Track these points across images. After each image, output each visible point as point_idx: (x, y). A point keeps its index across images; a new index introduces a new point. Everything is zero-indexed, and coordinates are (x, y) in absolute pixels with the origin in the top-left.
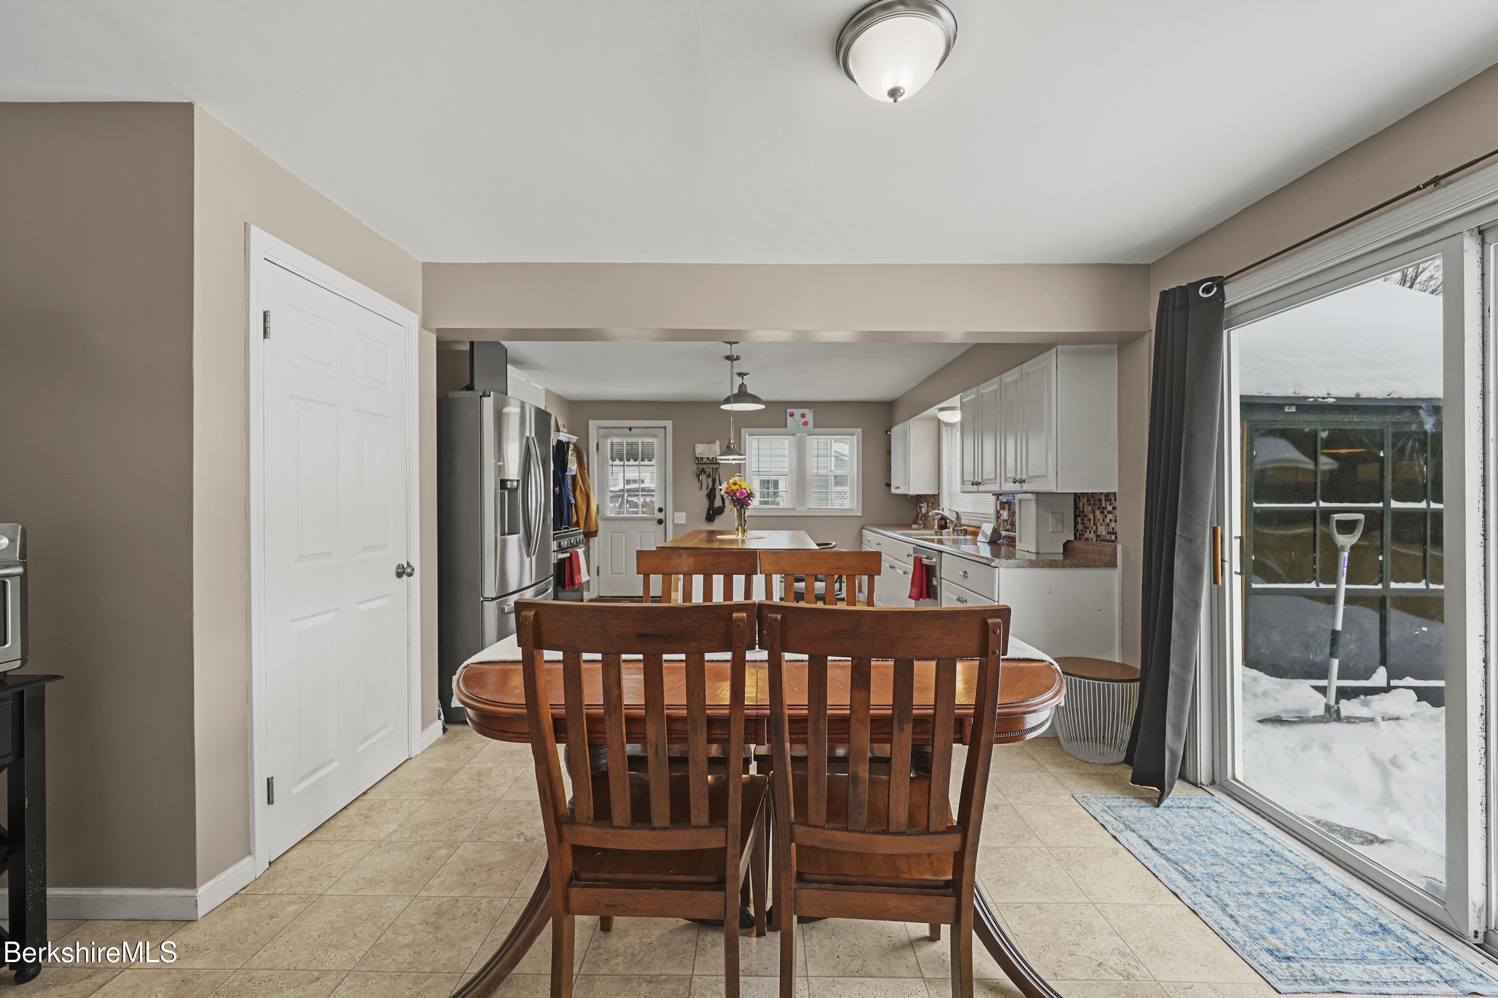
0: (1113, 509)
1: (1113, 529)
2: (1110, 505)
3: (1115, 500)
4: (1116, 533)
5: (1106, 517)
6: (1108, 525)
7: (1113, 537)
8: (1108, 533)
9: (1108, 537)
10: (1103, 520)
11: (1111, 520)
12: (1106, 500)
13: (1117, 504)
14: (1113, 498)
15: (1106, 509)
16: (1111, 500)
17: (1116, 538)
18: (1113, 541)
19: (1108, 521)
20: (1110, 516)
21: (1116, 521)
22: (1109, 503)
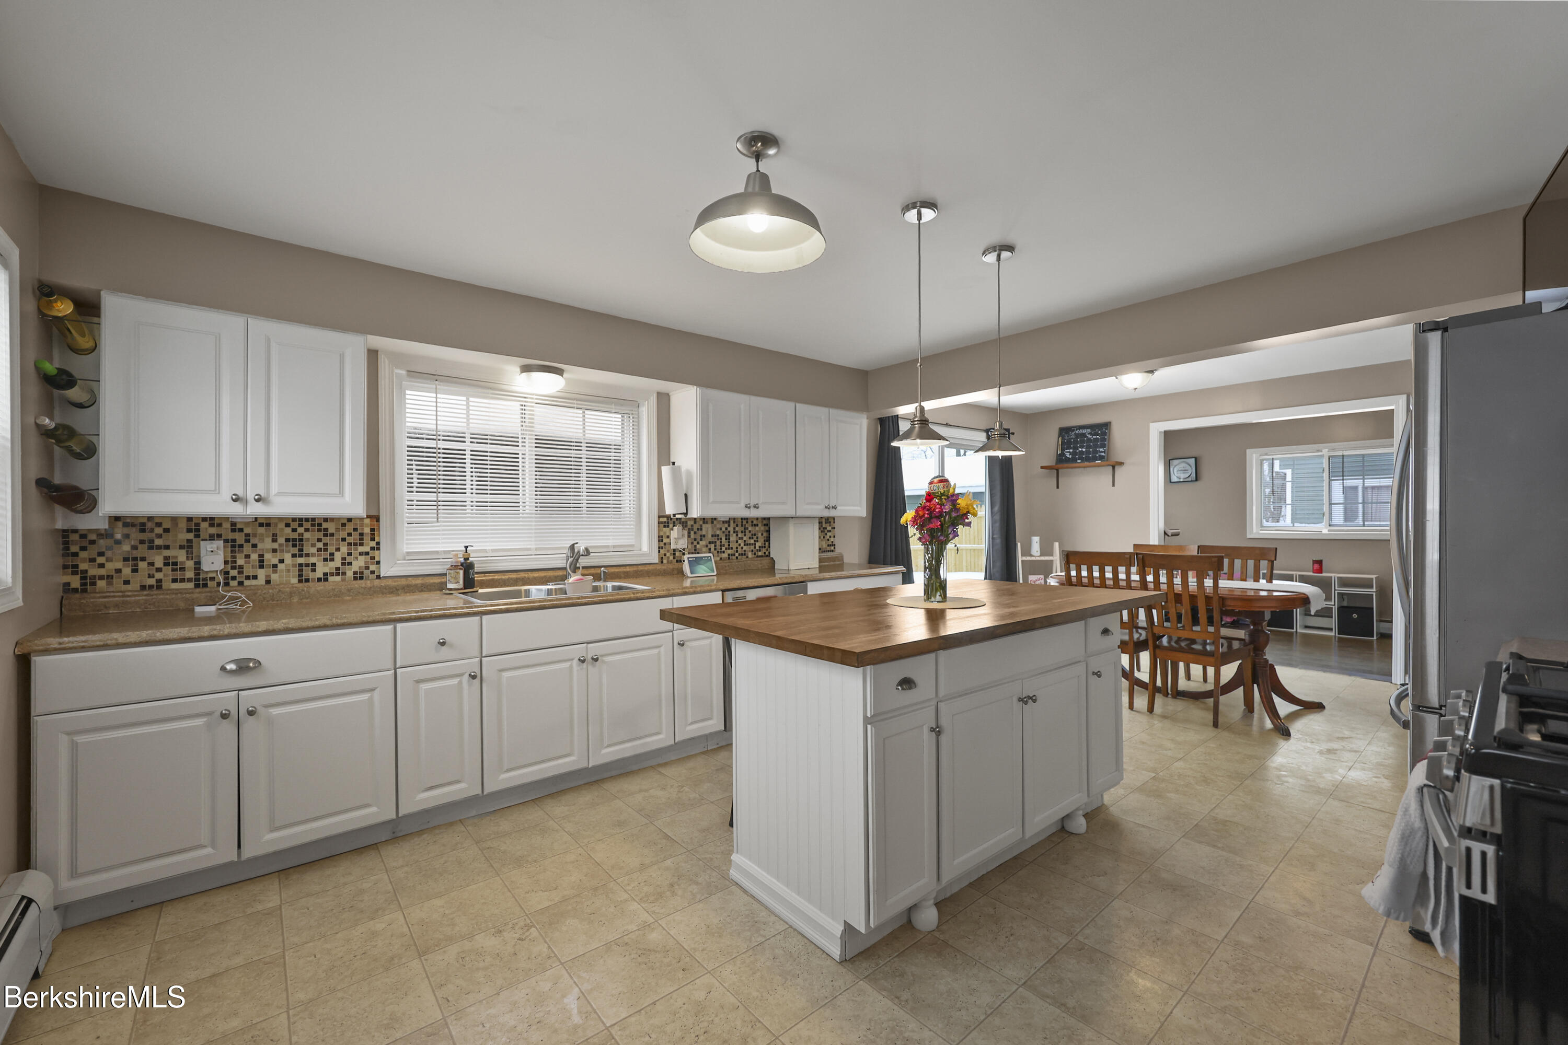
0: (832, 528)
1: (832, 542)
2: (830, 526)
3: (834, 522)
4: (835, 545)
5: (826, 534)
6: (828, 540)
7: (832, 548)
8: (828, 546)
9: (828, 548)
10: (824, 537)
11: (830, 537)
12: (826, 523)
13: (836, 525)
14: (832, 521)
15: (826, 528)
16: (830, 522)
17: (834, 548)
18: (833, 551)
19: (828, 537)
20: (829, 534)
21: (834, 537)
22: (828, 524)
